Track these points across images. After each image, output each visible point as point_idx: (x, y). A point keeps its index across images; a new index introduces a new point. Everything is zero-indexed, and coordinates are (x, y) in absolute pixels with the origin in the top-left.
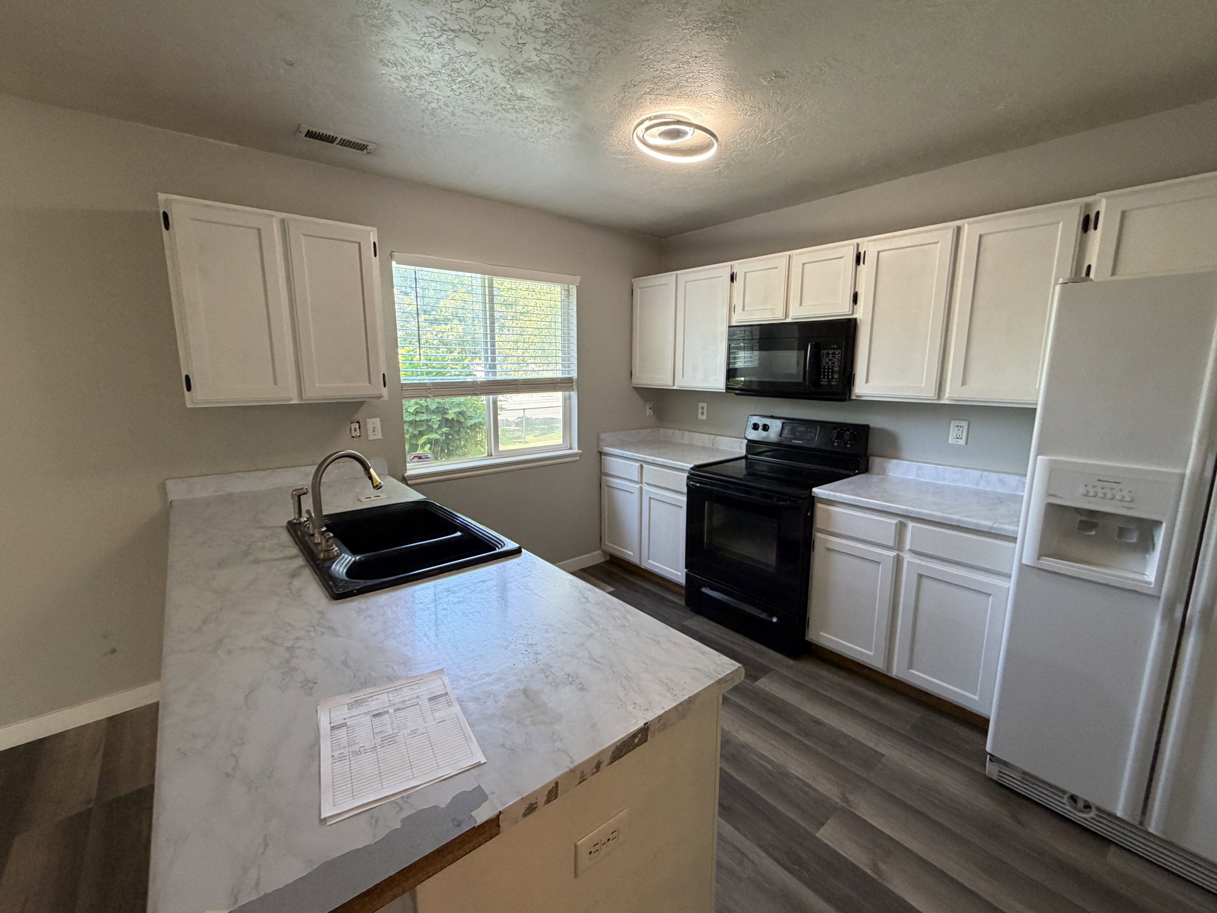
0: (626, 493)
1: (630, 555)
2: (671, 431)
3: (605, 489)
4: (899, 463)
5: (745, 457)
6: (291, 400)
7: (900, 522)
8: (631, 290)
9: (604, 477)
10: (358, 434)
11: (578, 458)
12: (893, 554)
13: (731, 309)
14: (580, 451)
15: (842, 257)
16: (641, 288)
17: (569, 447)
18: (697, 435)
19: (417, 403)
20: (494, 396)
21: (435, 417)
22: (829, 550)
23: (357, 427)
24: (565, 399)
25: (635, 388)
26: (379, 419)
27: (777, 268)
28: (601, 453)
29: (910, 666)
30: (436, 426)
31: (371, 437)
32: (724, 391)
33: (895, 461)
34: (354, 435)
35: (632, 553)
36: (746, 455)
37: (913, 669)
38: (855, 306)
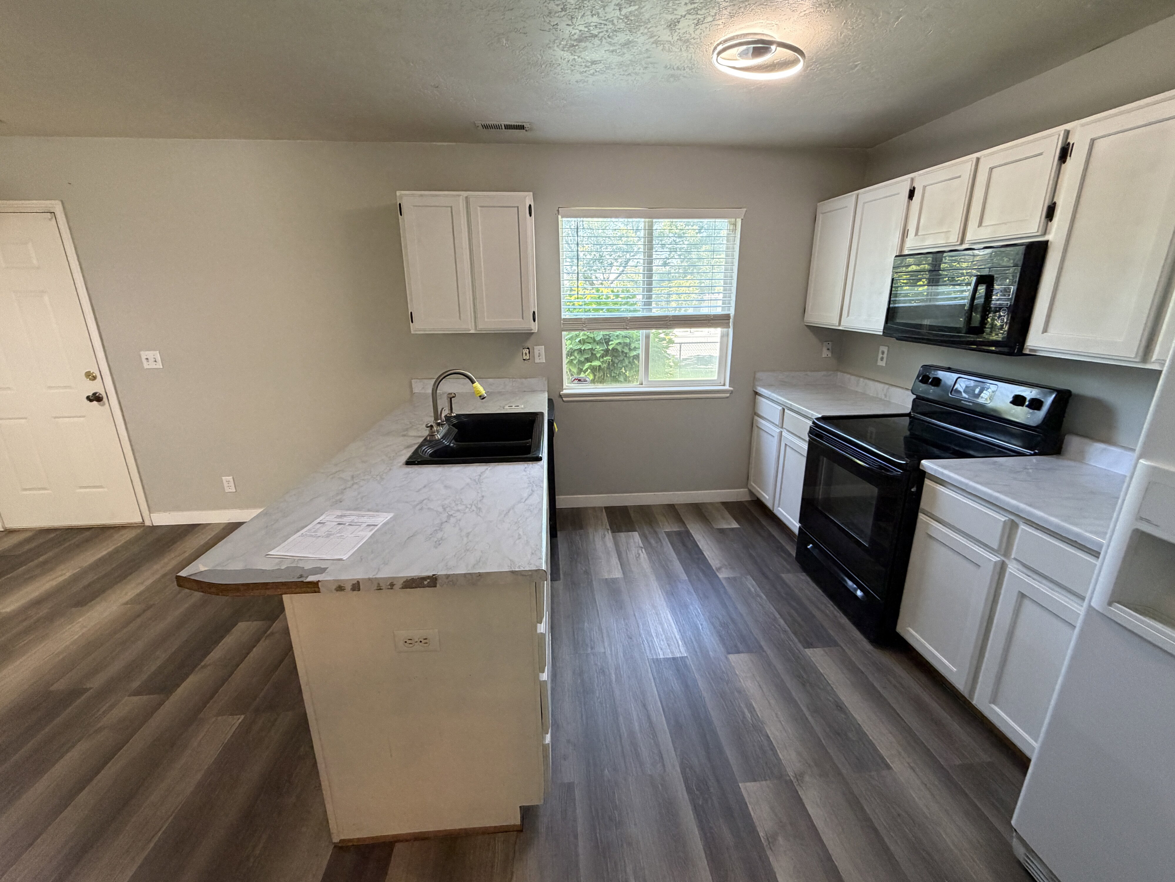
0: (770, 436)
1: (767, 498)
2: (849, 376)
3: (755, 429)
4: (1105, 449)
5: (908, 415)
6: (470, 330)
7: (1013, 521)
8: (814, 216)
9: (756, 418)
10: (528, 358)
11: (728, 395)
12: (995, 559)
13: (905, 234)
14: (731, 389)
15: (1041, 154)
16: (822, 213)
17: (722, 383)
18: (871, 383)
19: (585, 335)
20: (647, 331)
21: (598, 347)
22: (930, 537)
23: (527, 352)
24: (722, 337)
25: (807, 326)
26: (543, 347)
27: (960, 177)
28: (756, 393)
29: (994, 701)
30: (598, 355)
31: (537, 360)
32: (881, 334)
33: (1101, 446)
34: (525, 358)
35: (767, 497)
36: (910, 412)
37: (996, 705)
38: (1049, 223)
